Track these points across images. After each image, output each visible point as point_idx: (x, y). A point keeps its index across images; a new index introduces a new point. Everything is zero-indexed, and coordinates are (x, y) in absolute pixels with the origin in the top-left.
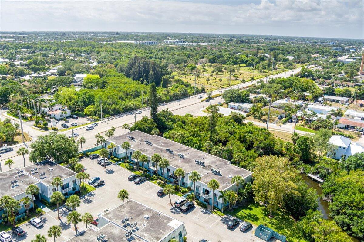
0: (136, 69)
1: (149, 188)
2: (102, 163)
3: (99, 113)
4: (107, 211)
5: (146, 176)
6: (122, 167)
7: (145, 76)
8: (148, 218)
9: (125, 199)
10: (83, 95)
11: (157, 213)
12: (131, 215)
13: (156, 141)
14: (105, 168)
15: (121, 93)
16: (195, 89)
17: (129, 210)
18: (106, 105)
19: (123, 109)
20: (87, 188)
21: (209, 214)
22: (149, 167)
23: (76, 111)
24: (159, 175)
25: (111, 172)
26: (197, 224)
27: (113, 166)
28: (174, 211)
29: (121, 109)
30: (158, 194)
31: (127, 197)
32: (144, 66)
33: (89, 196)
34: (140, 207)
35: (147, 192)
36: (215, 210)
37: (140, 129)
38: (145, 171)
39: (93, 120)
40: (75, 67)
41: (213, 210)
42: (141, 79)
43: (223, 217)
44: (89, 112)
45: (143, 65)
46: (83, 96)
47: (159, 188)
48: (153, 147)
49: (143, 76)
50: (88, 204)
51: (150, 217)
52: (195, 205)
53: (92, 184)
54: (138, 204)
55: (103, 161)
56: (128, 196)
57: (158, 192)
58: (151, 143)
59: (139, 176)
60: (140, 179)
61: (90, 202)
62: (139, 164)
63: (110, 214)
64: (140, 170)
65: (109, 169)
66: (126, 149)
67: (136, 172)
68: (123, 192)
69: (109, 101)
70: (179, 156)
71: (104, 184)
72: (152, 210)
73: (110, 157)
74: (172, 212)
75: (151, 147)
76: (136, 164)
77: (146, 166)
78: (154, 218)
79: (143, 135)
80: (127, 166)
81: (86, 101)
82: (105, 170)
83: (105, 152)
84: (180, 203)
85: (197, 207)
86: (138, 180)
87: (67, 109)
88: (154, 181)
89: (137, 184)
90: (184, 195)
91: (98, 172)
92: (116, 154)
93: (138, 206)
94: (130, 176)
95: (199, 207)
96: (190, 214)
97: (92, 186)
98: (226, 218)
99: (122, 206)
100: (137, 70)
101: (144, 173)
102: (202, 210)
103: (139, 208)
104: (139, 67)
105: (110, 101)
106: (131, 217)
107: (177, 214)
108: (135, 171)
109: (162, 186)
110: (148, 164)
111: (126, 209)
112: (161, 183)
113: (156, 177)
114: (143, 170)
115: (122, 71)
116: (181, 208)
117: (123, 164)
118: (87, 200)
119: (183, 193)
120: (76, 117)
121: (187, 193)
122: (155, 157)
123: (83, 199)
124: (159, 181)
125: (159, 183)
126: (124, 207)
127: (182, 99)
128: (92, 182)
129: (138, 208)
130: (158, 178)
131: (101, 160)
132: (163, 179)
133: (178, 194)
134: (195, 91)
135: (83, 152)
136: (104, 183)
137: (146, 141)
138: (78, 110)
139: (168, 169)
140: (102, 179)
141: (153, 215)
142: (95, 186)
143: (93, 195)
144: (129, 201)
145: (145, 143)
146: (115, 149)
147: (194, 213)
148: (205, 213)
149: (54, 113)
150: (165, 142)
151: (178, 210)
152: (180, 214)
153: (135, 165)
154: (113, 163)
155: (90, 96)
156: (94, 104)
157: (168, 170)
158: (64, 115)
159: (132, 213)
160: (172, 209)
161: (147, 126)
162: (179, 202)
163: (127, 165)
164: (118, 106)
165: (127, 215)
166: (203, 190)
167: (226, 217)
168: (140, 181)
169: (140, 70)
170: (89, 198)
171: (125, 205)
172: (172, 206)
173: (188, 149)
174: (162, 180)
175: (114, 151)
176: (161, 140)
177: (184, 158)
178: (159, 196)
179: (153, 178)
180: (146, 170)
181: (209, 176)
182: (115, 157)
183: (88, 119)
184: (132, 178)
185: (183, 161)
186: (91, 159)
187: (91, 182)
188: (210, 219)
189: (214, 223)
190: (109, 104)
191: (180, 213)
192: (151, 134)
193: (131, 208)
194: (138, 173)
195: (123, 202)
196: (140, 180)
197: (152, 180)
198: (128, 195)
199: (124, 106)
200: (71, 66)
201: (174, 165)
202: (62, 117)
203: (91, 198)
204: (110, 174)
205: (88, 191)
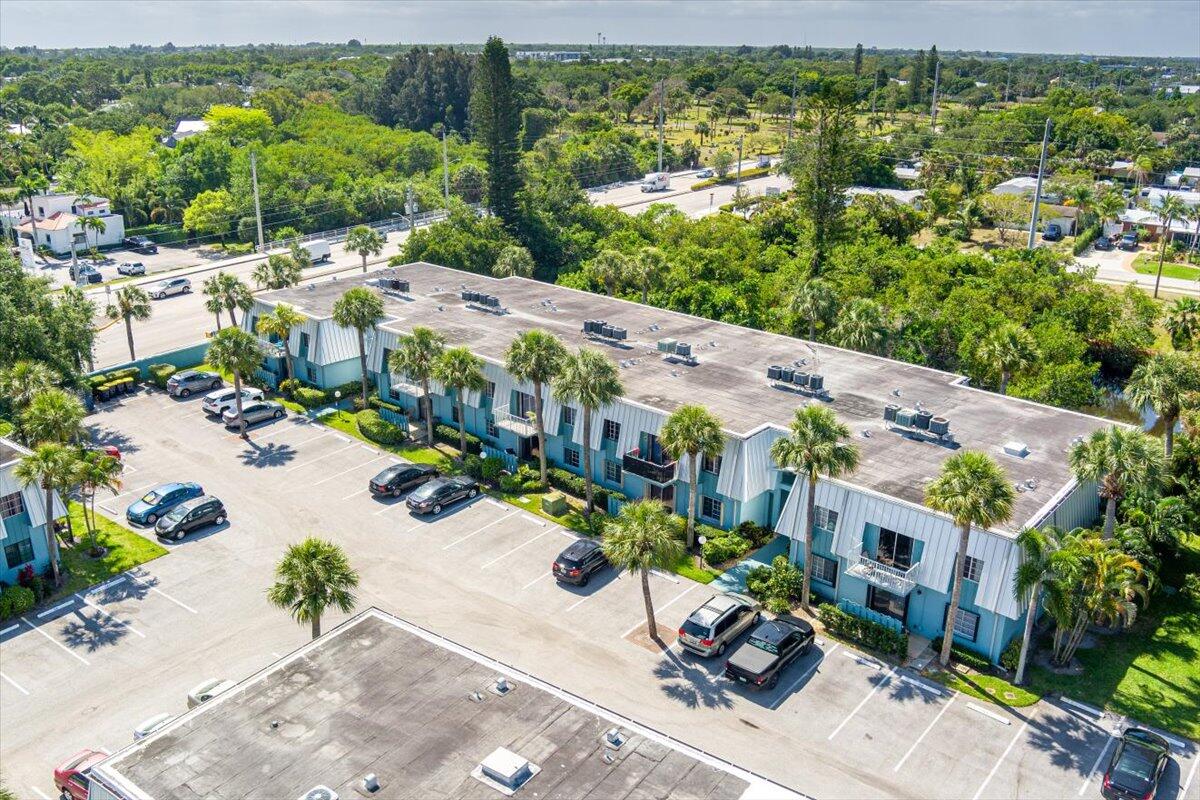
0: (416, 88)
1: (499, 541)
2: (227, 413)
3: (249, 219)
4: (205, 698)
5: (475, 473)
6: (340, 429)
7: (454, 112)
8: (521, 779)
9: (332, 616)
10: (182, 154)
11: (590, 721)
12: (364, 757)
13: (521, 300)
14: (246, 438)
15: (351, 159)
16: (660, 152)
17: (355, 709)
18: (283, 188)
19: (359, 206)
20: (112, 548)
21: (929, 698)
22: (490, 420)
23: (149, 222)
24: (551, 463)
25: (276, 456)
26: (866, 778)
27: (293, 426)
28: (685, 683)
29: (351, 208)
30: (556, 570)
31: (344, 601)
32: (449, 77)
33: (112, 596)
34: (440, 673)
35: (491, 562)
36: (961, 668)
37: (435, 258)
38: (469, 444)
39: (225, 253)
40: (180, 101)
41: (948, 666)
42: (439, 125)
43: (1033, 713)
44: (203, 218)
45: (443, 70)
46: (182, 159)
47: (561, 538)
48: (509, 320)
49: (444, 112)
50: (93, 646)
51: (534, 769)
52: (819, 641)
53: (147, 524)
54: (431, 651)
55: (232, 403)
56: (351, 590)
57: (562, 558)
58: (495, 303)
59: (434, 473)
60: (441, 485)
61: (111, 638)
62: (436, 412)
63: (185, 746)
64: (441, 446)
65: (263, 445)
66: (361, 331)
67: (419, 452)
68: (311, 554)
69: (296, 174)
70: (665, 356)
71: (226, 524)
72: (544, 697)
73: (278, 384)
74: (672, 691)
75: (500, 321)
76: (420, 411)
77: (474, 419)
78: (577, 773)
79: (451, 278)
80: (364, 422)
81: (195, 175)
82: (245, 446)
83: (237, 344)
84: (721, 628)
85: (837, 656)
86: (426, 492)
87: (108, 212)
88: (524, 500)
89: (424, 514)
90: (725, 577)
91: (200, 458)
92: (311, 370)
93: (427, 664)
94: (381, 475)
95: (851, 653)
96: (798, 704)
97: (150, 533)
98: (1059, 723)
99: (297, 667)
100: (422, 90)
101: (464, 458)
102: (874, 669)
103: (436, 686)
104: (428, 77)
105: (300, 174)
106: (365, 769)
107: (710, 703)
108: (416, 448)
109: (574, 527)
110: (485, 403)
111: (332, 699)
112: (569, 507)
113: (534, 473)
114: (455, 443)
115: (361, 106)
116: (733, 660)
117: (347, 416)
118: (91, 624)
119: (716, 560)
120: (146, 243)
121: (742, 563)
122: (530, 349)
123: (72, 617)
124: (554, 495)
125: (559, 510)
126: (316, 677)
127: (610, 186)
128: (149, 514)
129: (427, 689)
130: (550, 477)
131: (224, 399)
132: (579, 482)
133: (685, 570)
134: (660, 160)
135: (138, 364)
136: (223, 514)
137: (468, 297)
138: (159, 219)
139: (608, 424)
140: (211, 493)
141: (565, 745)
142: (163, 537)
143: (138, 591)
144: (360, 631)
145: (463, 306)
146: (305, 338)
147: (823, 689)
148: (903, 693)
149: (46, 225)
150: (570, 300)
151: (713, 679)
152: (727, 703)
153: (412, 420)
154: (291, 415)
155: (212, 154)
156: (228, 187)
157: (611, 430)
158: (93, 238)
159: (375, 735)
160: (663, 672)
161: (469, 247)
162: (708, 618)
163: (368, 417)
164: (335, 195)
165: (331, 751)
166: (865, 539)
167: (1058, 713)
168: (444, 502)
169: (430, 91)
170: (105, 611)
171: (326, 659)
172: (663, 646)
173: (703, 328)
174: (572, 492)
175: (295, 351)
176: (546, 295)
177: (694, 364)
178: (566, 582)
179: (518, 478)
180: (474, 439)
181: (882, 448)
182: (304, 385)
183: (200, 252)
184: (391, 482)
185: (691, 380)
186: (175, 397)
187: (141, 509)
188: (948, 734)
189: (989, 764)
190: (297, 187)
191: (729, 695)
192: (492, 276)
193: (374, 685)
194: (429, 457)
195: (316, 633)
196: (443, 492)
197: (516, 491)
198: (348, 579)
199: (362, 196)
200: (165, 99)
201: (645, 399)
202: (81, 247)
203: (125, 609)
204: (268, 469)
205: (112, 564)
